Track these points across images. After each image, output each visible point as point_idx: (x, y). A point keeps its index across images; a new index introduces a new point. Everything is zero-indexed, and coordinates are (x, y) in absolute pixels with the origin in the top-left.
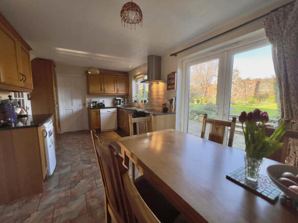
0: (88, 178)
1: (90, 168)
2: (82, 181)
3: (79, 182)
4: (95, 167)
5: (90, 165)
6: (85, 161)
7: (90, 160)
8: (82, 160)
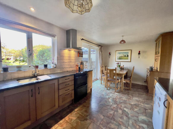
0: (129, 103)
1: (125, 107)
2: (132, 103)
3: (134, 104)
4: (122, 106)
5: (125, 109)
6: (126, 116)
7: (122, 114)
8: (129, 118)
